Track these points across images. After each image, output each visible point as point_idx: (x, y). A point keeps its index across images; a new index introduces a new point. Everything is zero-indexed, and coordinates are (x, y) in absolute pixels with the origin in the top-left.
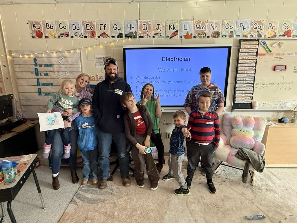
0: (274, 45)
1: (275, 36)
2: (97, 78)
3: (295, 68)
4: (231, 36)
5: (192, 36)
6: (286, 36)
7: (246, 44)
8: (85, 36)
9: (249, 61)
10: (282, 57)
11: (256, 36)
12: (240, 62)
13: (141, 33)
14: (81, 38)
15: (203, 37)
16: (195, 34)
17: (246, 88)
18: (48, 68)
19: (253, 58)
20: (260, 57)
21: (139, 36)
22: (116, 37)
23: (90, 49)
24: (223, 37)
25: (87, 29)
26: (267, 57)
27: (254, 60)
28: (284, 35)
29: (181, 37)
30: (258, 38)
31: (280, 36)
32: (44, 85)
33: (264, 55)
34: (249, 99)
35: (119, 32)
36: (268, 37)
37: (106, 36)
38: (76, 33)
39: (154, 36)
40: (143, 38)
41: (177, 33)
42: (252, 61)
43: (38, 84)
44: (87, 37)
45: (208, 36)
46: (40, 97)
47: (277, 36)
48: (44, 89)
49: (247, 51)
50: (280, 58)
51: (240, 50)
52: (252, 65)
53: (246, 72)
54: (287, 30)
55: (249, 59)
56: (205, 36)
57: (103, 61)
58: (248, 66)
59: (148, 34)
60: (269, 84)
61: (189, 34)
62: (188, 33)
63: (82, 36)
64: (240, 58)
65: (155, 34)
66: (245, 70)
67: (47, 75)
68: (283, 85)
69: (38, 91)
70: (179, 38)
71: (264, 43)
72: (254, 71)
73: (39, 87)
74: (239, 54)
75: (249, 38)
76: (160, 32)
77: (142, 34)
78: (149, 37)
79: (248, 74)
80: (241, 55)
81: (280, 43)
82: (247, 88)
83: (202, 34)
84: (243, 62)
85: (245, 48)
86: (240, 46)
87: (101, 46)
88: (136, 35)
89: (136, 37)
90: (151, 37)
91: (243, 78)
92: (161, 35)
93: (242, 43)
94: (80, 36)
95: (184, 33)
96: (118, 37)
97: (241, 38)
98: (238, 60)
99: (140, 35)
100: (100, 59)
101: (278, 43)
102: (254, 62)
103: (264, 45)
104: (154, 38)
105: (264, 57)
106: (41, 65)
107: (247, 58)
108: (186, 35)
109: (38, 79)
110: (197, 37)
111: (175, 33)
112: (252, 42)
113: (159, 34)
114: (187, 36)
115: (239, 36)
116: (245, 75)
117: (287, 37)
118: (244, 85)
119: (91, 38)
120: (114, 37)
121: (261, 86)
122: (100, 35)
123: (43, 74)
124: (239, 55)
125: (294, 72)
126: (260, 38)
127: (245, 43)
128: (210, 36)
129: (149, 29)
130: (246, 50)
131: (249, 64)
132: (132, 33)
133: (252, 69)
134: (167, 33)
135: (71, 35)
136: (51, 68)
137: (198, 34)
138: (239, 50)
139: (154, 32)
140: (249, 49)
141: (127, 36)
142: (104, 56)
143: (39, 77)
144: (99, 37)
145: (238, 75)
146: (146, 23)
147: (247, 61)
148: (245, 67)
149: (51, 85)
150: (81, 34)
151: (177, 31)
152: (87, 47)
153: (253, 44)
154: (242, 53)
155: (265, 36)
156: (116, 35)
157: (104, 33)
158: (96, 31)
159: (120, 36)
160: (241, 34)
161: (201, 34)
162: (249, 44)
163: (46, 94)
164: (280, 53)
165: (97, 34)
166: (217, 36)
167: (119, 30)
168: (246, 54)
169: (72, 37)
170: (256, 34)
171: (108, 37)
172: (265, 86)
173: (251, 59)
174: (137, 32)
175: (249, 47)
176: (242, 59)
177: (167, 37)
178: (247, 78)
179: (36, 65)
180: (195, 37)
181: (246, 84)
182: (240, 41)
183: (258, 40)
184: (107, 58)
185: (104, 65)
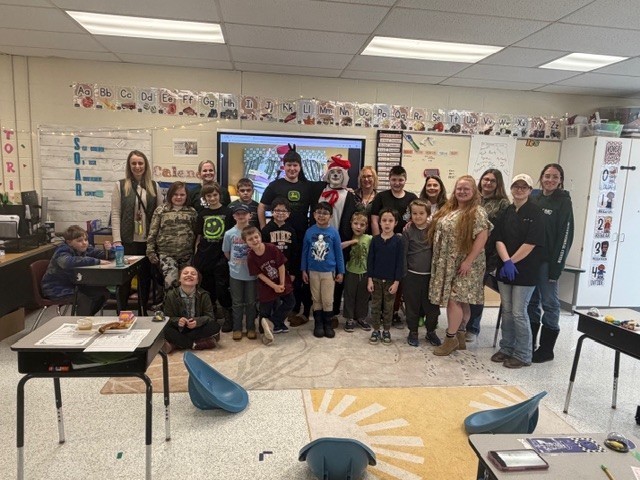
0: (422, 141)
1: (423, 129)
2: (175, 172)
3: (450, 172)
4: (367, 125)
5: (315, 121)
6: (437, 130)
7: (386, 137)
8: (159, 111)
9: (391, 160)
10: (433, 156)
11: (399, 127)
12: (379, 160)
13: (243, 112)
14: (154, 112)
15: (329, 123)
16: (319, 118)
18: (96, 154)
19: (396, 156)
20: (406, 155)
21: (241, 117)
22: (207, 115)
24: (356, 126)
25: (163, 101)
26: (415, 155)
27: (398, 158)
28: (434, 129)
29: (300, 122)
30: (402, 130)
31: (429, 130)
32: (86, 179)
33: (411, 152)
35: (212, 108)
36: (415, 130)
37: (192, 113)
38: (146, 105)
39: (262, 118)
40: (246, 119)
41: (294, 116)
43: (78, 177)
44: (162, 112)
45: (336, 123)
46: (78, 198)
47: (426, 129)
48: (86, 186)
49: (389, 145)
51: (379, 144)
54: (437, 122)
55: (391, 156)
56: (333, 122)
59: (254, 114)
61: (311, 119)
62: (309, 117)
63: (155, 110)
64: (379, 154)
65: (264, 116)
67: (95, 163)
69: (75, 188)
70: (297, 122)
71: (410, 137)
73: (78, 182)
74: (379, 149)
75: (390, 129)
76: (270, 113)
77: (245, 114)
78: (254, 118)
80: (381, 151)
83: (329, 120)
84: (384, 161)
85: (385, 142)
86: (379, 139)
87: (183, 127)
88: (237, 115)
89: (236, 117)
90: (259, 118)
92: (271, 117)
93: (381, 135)
94: (152, 109)
95: (304, 117)
96: (210, 116)
97: (381, 128)
98: (377, 157)
99: (242, 114)
100: (180, 145)
101: (427, 138)
102: (396, 161)
103: (410, 140)
104: (262, 120)
105: (410, 155)
106: (85, 149)
108: (306, 119)
109: (78, 170)
110: (322, 123)
111: (292, 116)
112: (393, 135)
114: (308, 121)
115: (378, 125)
117: (439, 131)
119: (169, 114)
120: (204, 114)
122: (183, 111)
123: (87, 162)
124: (378, 151)
125: (449, 177)
126: (404, 131)
127: (385, 135)
128: (340, 123)
129: (256, 107)
130: (386, 144)
132: (231, 111)
134: (281, 115)
135: (137, 107)
136: (102, 154)
137: (323, 120)
139: (261, 113)
140: (391, 144)
141: (223, 115)
143: (80, 166)
144: (181, 114)
146: (252, 99)
147: (388, 160)
149: (99, 179)
150: (154, 107)
151: (295, 114)
153: (394, 137)
154: (383, 149)
155: (411, 128)
156: (207, 113)
157: (189, 108)
158: (177, 104)
159: (213, 113)
161: (327, 120)
162: (390, 137)
163: (89, 193)
164: (431, 151)
165: (180, 109)
166: (348, 123)
167: (212, 106)
168: (387, 150)
169: (141, 110)
170: (399, 125)
171: (195, 115)
173: (394, 156)
174: (238, 110)
175: (390, 140)
177: (281, 121)
179: (77, 147)
180: (319, 123)
182: (379, 132)
183: (402, 132)
184: (191, 143)
185: (187, 153)
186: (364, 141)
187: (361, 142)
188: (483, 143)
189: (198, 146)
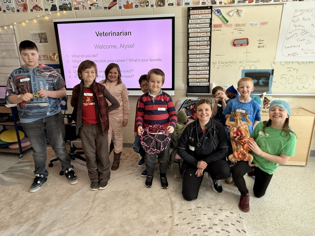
0: (231, 14)
1: (233, 2)
3: (260, 42)
4: (178, 4)
5: (133, 6)
6: (247, 2)
7: (196, 13)
8: (17, 10)
9: (201, 34)
10: (243, 28)
11: (209, 3)
12: (190, 35)
13: (75, 4)
14: (14, 12)
15: (145, 6)
16: (136, 2)
17: (200, 67)
19: (206, 31)
20: (216, 29)
21: (74, 8)
22: (49, 9)
23: (23, 24)
24: (169, 5)
25: (18, 2)
26: (224, 28)
27: (208, 33)
29: (120, 7)
30: (211, 5)
31: (239, 2)
33: (220, 26)
34: (205, 81)
35: (52, 4)
36: (225, 4)
37: (39, 9)
38: (7, 7)
39: (91, 8)
40: (79, 9)
41: (115, 3)
42: (205, 34)
44: (19, 11)
45: (151, 5)
47: (236, 2)
49: (199, 21)
50: (240, 30)
51: (190, 20)
52: (205, 39)
53: (198, 48)
55: (201, 31)
56: (148, 4)
57: (39, 38)
58: (200, 40)
59: (83, 5)
60: (230, 62)
61: (130, 4)
62: (128, 2)
63: (14, 10)
64: (190, 31)
65: (92, 5)
66: (197, 46)
68: (247, 64)
70: (118, 8)
71: (219, 11)
72: (209, 46)
74: (189, 25)
75: (201, 5)
76: (96, 2)
77: (77, 5)
78: (85, 8)
79: (202, 51)
80: (191, 27)
81: (238, 11)
82: (202, 67)
83: (145, 3)
84: (195, 36)
85: (195, 18)
86: (189, 16)
87: (35, 21)
88: (71, 7)
89: (70, 9)
90: (88, 8)
91: (196, 55)
92: (97, 6)
93: (192, 12)
94: (12, 10)
95: (123, 2)
96: (52, 10)
97: (191, 5)
98: (188, 34)
99: (75, 6)
100: (35, 36)
101: (236, 10)
102: (208, 36)
103: (219, 14)
104: (91, 9)
105: (220, 29)
107: (199, 30)
108: (126, 4)
110: (139, 6)
111: (114, 3)
112: (203, 10)
113: (96, 5)
114: (128, 6)
115: (189, 3)
116: (198, 52)
117: (249, 2)
118: (198, 64)
119: (23, 11)
120: (47, 9)
121: (219, 65)
122: (33, 8)
124: (189, 27)
125: (259, 47)
126: (214, 5)
127: (195, 11)
128: (154, 4)
130: (196, 20)
131: (202, 38)
132: (66, 4)
133: (206, 44)
134: (105, 3)
135: (3, 9)
137: (140, 3)
138: (188, 21)
139: (90, 3)
140: (201, 20)
141: (61, 8)
142: (39, 32)
144: (32, 10)
145: (190, 52)
147: (199, 35)
148: (197, 41)
150: (13, 8)
151: (116, 1)
152: (21, 23)
153: (204, 13)
154: (193, 25)
155: (221, 3)
156: (49, 8)
157: (36, 6)
158: (28, 3)
159: (54, 8)
160: (190, 1)
161: (143, 3)
162: (200, 13)
164: (240, 23)
165: (30, 7)
166: (162, 4)
167: (52, 2)
168: (197, 26)
169: (4, 11)
171: (41, 10)
172: (223, 64)
173: (204, 31)
174: (71, 3)
175: (200, 16)
176: (192, 32)
177: (105, 8)
178: (200, 55)
180: (137, 6)
181: (200, 63)
182: (189, 9)
183: (211, 8)
184: (42, 34)
185: (41, 42)
186: (173, 18)
187: (171, 20)
188: (296, 11)
189: (48, 35)
